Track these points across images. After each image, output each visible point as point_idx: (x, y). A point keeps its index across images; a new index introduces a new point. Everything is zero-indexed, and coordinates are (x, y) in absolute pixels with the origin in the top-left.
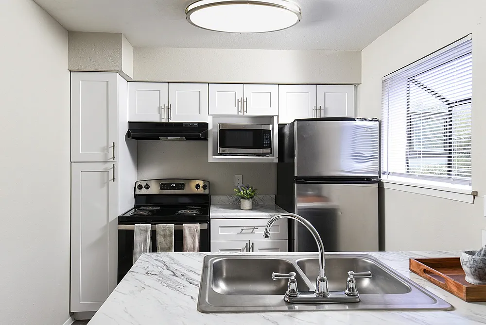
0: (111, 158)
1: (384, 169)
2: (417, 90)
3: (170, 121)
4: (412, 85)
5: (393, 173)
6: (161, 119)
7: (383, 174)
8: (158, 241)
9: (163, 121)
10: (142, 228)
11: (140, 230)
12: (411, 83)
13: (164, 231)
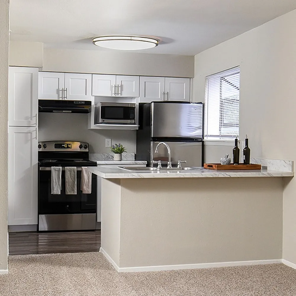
0: (35, 124)
1: (205, 134)
2: (226, 85)
3: (66, 99)
4: (223, 82)
5: (210, 135)
6: (59, 97)
7: (205, 136)
8: (67, 177)
9: (61, 99)
10: (56, 169)
11: (55, 170)
12: (223, 80)
13: (70, 171)
